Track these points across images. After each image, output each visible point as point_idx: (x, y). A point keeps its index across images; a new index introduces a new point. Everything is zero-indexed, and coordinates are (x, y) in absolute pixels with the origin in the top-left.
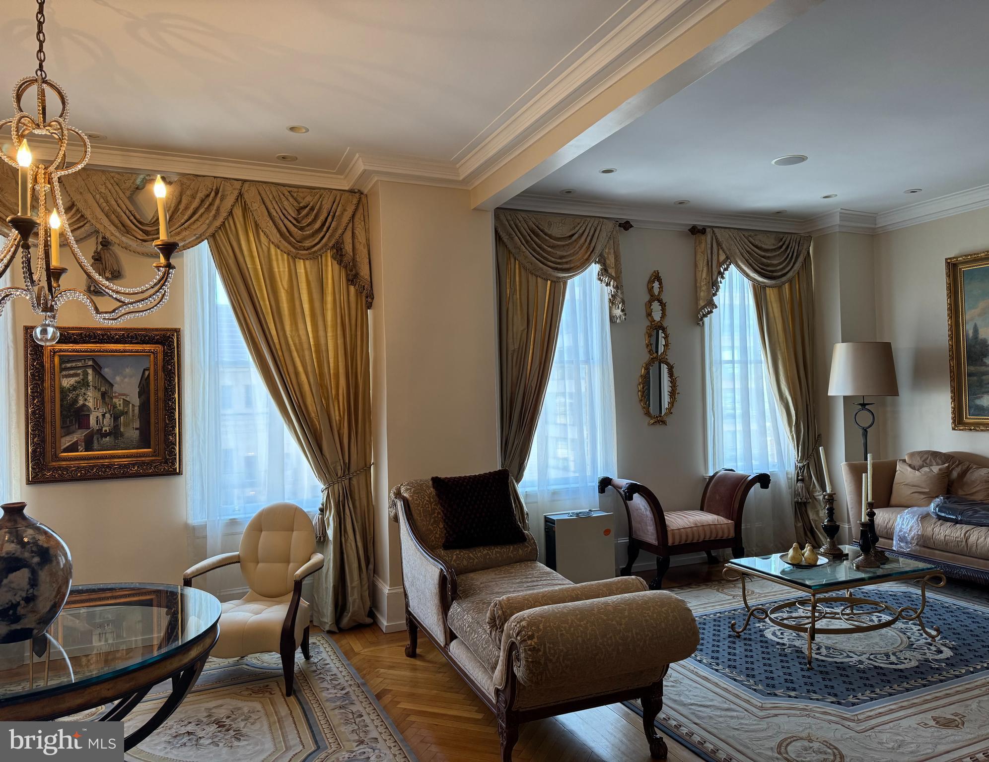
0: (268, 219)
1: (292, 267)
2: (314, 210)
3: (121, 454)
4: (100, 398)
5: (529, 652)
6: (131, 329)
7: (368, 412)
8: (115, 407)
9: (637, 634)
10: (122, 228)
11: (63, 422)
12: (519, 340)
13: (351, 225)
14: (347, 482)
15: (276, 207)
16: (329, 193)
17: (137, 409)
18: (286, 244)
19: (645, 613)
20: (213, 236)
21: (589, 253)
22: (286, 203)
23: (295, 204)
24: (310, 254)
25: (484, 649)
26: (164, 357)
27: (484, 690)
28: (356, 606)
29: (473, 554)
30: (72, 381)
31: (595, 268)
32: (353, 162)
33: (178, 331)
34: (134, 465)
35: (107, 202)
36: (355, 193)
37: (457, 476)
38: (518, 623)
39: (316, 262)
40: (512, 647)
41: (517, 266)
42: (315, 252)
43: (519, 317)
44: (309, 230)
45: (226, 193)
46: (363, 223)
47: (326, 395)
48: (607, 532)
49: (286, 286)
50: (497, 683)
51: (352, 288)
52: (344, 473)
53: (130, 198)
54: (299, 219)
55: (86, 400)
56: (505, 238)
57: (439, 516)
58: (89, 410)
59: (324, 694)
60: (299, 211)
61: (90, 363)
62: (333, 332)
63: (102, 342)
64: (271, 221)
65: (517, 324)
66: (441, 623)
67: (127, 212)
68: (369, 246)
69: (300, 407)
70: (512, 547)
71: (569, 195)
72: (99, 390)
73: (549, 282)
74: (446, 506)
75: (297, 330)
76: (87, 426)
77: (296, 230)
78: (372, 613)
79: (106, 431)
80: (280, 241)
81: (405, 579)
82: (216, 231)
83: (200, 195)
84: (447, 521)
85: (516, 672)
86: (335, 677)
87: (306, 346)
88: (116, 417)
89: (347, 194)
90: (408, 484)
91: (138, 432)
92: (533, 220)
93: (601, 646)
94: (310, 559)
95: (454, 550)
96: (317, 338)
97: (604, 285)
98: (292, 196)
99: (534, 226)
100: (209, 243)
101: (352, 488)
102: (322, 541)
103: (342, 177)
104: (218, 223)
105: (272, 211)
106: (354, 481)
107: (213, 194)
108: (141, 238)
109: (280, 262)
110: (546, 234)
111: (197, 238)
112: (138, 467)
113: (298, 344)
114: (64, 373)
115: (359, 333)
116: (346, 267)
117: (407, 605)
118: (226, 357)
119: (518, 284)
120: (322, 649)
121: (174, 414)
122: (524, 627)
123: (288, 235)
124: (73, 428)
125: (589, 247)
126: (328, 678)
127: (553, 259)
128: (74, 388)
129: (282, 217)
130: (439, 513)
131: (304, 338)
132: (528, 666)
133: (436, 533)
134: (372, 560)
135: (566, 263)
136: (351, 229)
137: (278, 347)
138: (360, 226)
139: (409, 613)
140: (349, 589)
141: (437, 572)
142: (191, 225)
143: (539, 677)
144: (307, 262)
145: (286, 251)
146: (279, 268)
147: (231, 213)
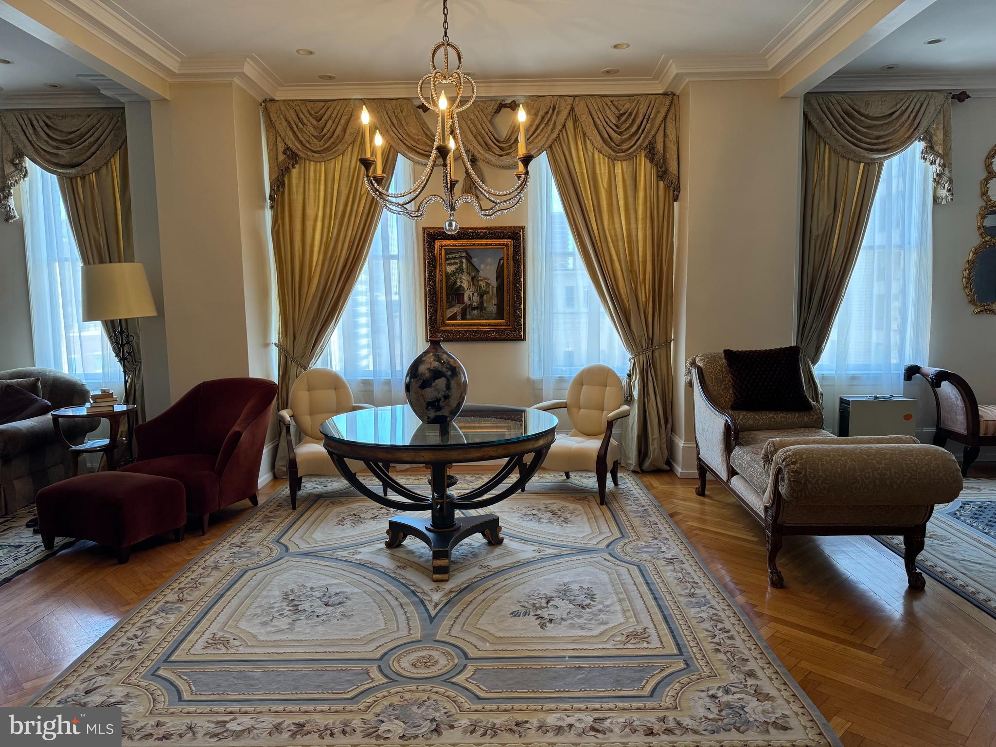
0: (594, 128)
1: (612, 169)
2: (631, 115)
3: (485, 324)
4: (471, 281)
5: (792, 474)
6: (491, 228)
7: (670, 296)
8: (480, 288)
9: (895, 473)
10: (486, 147)
11: (448, 298)
12: (823, 227)
13: (663, 125)
14: (650, 353)
15: (601, 117)
16: (645, 98)
17: (495, 289)
18: (607, 149)
19: (907, 458)
20: (550, 147)
21: (912, 130)
22: (608, 112)
23: (617, 112)
24: (627, 155)
25: (758, 478)
26: (514, 249)
27: (756, 510)
28: (656, 454)
29: (759, 417)
30: (453, 268)
31: (919, 146)
32: (668, 66)
33: (523, 228)
34: (493, 331)
35: (475, 126)
36: (668, 95)
37: (749, 350)
38: (785, 452)
39: (632, 162)
40: (779, 471)
41: (827, 151)
42: (630, 153)
43: (826, 202)
44: (627, 134)
45: (561, 109)
46: (674, 122)
47: (635, 279)
48: (908, 417)
49: (605, 186)
50: (766, 501)
51: (661, 184)
52: (648, 346)
53: (491, 122)
54: (619, 125)
55: (462, 282)
56: (815, 123)
57: (730, 383)
58: (464, 290)
59: (629, 508)
60: (619, 118)
61: (464, 254)
62: (643, 224)
63: (472, 238)
64: (596, 130)
65: (823, 208)
66: (724, 463)
67: (489, 133)
68: (678, 143)
69: (613, 289)
70: (797, 415)
71: (891, 71)
72: (470, 275)
73: (862, 165)
74: (736, 374)
75: (613, 223)
76: (463, 302)
77: (616, 135)
78: (670, 461)
79: (475, 305)
80: (602, 147)
81: (697, 432)
82: (553, 143)
83: (541, 113)
84: (736, 386)
85: (780, 490)
86: (636, 499)
87: (620, 237)
88: (481, 296)
89: (661, 97)
90: (702, 356)
91: (495, 307)
92: (848, 101)
93: (859, 478)
94: (619, 408)
95: (741, 412)
96: (629, 230)
97: (928, 163)
98: (614, 105)
99: (848, 107)
100: (547, 153)
101: (654, 359)
102: (629, 400)
103: (657, 82)
104: (554, 136)
105: (597, 120)
106: (657, 354)
107: (551, 110)
108: (498, 154)
109: (602, 165)
110: (862, 115)
111: (539, 150)
112: (496, 333)
113: (613, 236)
114: (448, 262)
115: (665, 224)
116: (656, 165)
117: (698, 453)
118: (558, 247)
119: (826, 168)
120: (627, 481)
121: (520, 293)
122: (789, 455)
123: (609, 140)
124: (454, 303)
125: (913, 124)
126: (632, 499)
127: (868, 140)
128: (454, 273)
129: (605, 125)
130: (729, 381)
131: (618, 230)
132: (790, 484)
133: (726, 397)
134: (670, 420)
135: (884, 143)
136: (663, 130)
137: (598, 239)
138: (671, 125)
139: (699, 459)
140: (651, 440)
141: (723, 422)
142: (534, 139)
143: (799, 494)
144: (624, 163)
145: (607, 155)
146: (600, 170)
147: (564, 126)
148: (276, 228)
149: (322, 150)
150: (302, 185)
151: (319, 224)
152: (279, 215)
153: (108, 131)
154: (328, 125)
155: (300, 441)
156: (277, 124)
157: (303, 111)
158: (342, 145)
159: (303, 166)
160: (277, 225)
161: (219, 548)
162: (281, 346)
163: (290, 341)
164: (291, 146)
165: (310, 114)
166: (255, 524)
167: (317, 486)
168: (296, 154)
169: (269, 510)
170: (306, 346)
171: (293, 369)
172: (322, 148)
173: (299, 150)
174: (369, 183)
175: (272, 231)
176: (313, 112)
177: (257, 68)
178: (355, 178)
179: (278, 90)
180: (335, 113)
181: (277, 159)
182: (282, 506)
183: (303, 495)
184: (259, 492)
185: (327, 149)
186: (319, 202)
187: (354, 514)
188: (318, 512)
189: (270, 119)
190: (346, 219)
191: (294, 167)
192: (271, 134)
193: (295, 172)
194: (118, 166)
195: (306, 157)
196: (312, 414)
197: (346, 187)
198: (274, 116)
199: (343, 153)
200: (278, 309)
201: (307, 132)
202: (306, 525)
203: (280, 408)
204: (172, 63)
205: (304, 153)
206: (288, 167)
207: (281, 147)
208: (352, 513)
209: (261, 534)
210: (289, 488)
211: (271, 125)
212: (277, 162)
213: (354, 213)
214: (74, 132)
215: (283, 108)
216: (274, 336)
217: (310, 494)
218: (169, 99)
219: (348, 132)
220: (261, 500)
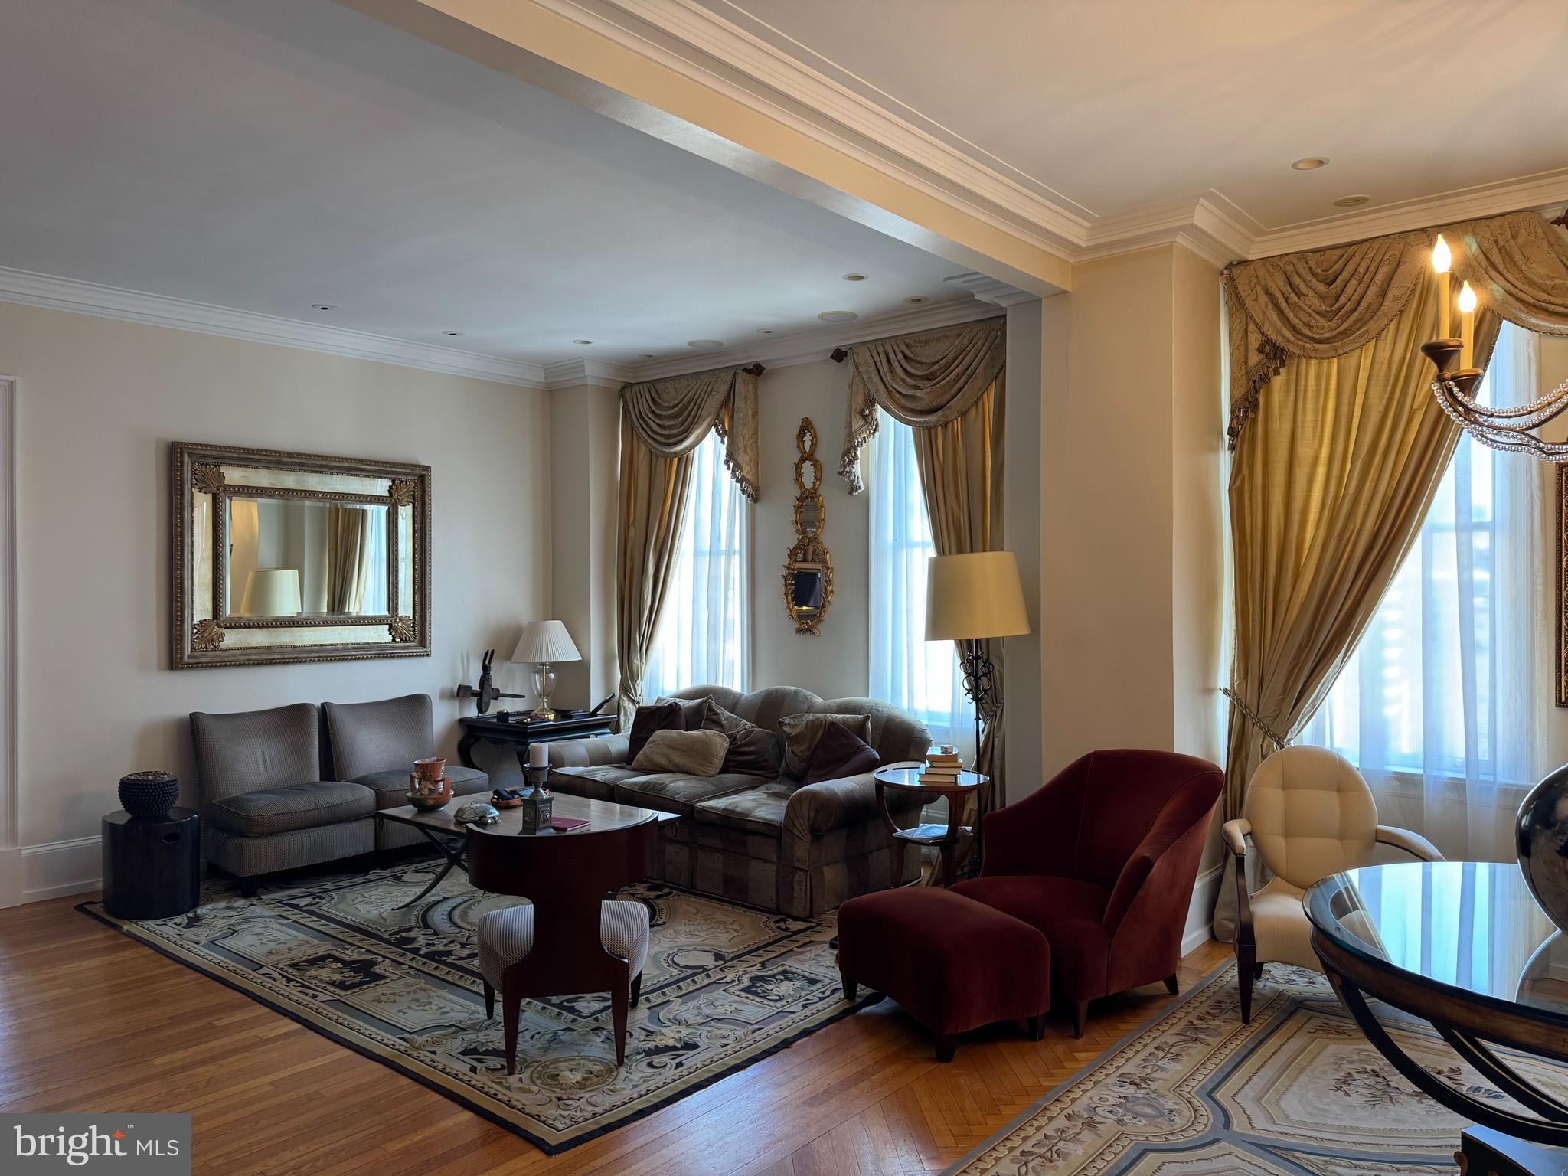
148: (1238, 483)
149: (1334, 337)
150: (1291, 404)
151: (1321, 471)
152: (1245, 460)
153: (982, 353)
154: (1349, 290)
155: (1263, 880)
156: (1250, 303)
157: (1301, 270)
158: (1376, 322)
159: (1294, 369)
160: (1239, 479)
161: (1100, 1077)
162: (1234, 694)
163: (1252, 687)
164: (1273, 337)
165: (1314, 275)
166: (1169, 1038)
167: (1294, 977)
168: (1283, 350)
169: (1197, 1013)
170: (1283, 699)
171: (1256, 740)
172: (1335, 332)
173: (1288, 341)
174: (1444, 394)
175: (1230, 490)
176: (1319, 271)
177: (1217, 212)
178: (1402, 379)
179: (1253, 243)
180: (1364, 264)
181: (1246, 363)
182: (1223, 1009)
183: (1264, 992)
184: (1183, 964)
185: (1345, 334)
186: (1322, 432)
187: (1374, 1071)
188: (1295, 1044)
189: (1237, 294)
190: (1377, 459)
191: (1276, 372)
192: (1238, 320)
193: (1278, 382)
194: (992, 404)
195: (1301, 353)
196: (1287, 835)
197: (1381, 398)
198: (1243, 290)
199: (1378, 337)
200: (1234, 627)
201: (1306, 308)
202: (1268, 1071)
203: (1229, 816)
204: (1077, 233)
205: (1299, 346)
206: (1266, 375)
207: (1255, 340)
208: (1369, 1068)
209: (1179, 1067)
210: (1236, 969)
211: (1237, 305)
212: (1246, 368)
213: (1395, 447)
214: (937, 362)
215: (1262, 272)
216: (1224, 675)
217: (1280, 995)
218: (1070, 291)
219: (1390, 295)
220: (1186, 983)
